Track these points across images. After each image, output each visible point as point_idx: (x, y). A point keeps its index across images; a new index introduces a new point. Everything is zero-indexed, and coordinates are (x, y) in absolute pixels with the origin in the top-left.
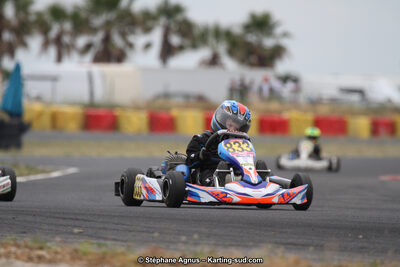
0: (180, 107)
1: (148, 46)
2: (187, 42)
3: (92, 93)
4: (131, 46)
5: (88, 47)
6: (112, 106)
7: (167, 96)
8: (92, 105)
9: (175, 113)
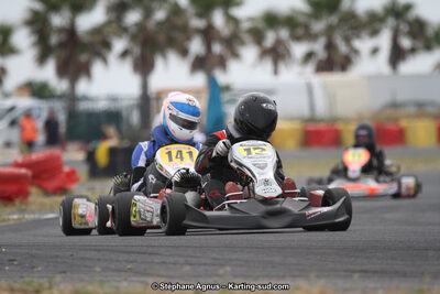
0: (409, 117)
1: (375, 51)
2: (419, 44)
3: (312, 107)
4: (356, 52)
5: (309, 56)
6: (334, 120)
7: (394, 105)
8: (312, 119)
9: (404, 123)
